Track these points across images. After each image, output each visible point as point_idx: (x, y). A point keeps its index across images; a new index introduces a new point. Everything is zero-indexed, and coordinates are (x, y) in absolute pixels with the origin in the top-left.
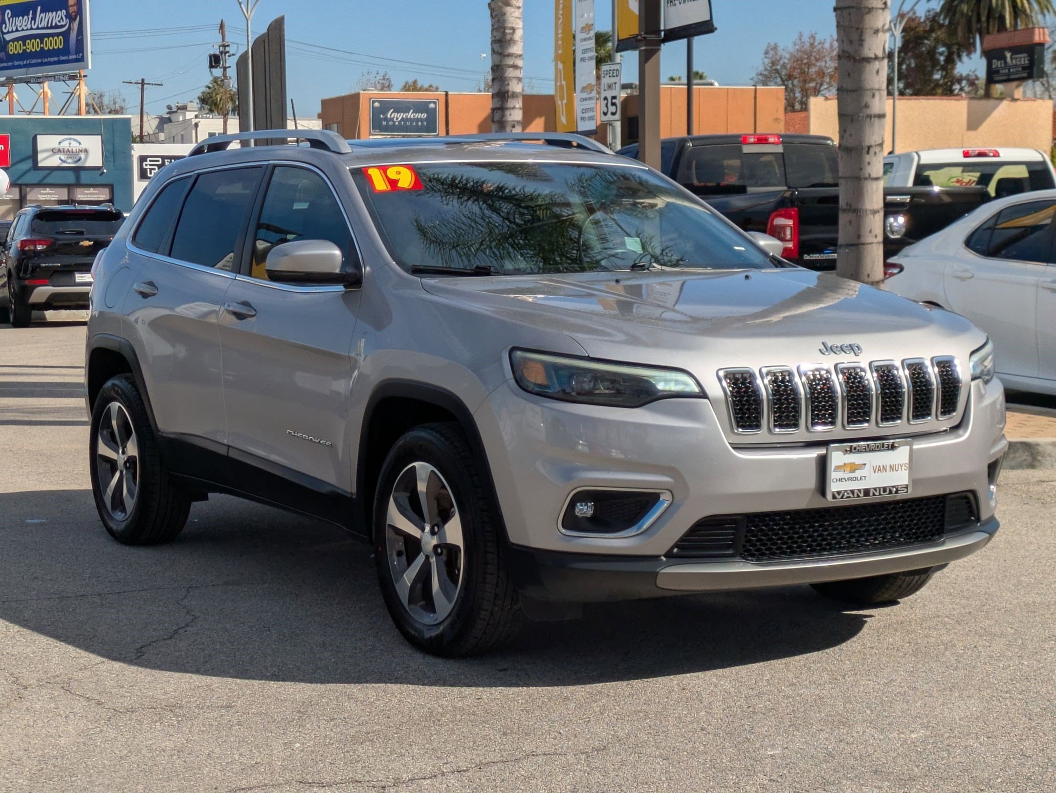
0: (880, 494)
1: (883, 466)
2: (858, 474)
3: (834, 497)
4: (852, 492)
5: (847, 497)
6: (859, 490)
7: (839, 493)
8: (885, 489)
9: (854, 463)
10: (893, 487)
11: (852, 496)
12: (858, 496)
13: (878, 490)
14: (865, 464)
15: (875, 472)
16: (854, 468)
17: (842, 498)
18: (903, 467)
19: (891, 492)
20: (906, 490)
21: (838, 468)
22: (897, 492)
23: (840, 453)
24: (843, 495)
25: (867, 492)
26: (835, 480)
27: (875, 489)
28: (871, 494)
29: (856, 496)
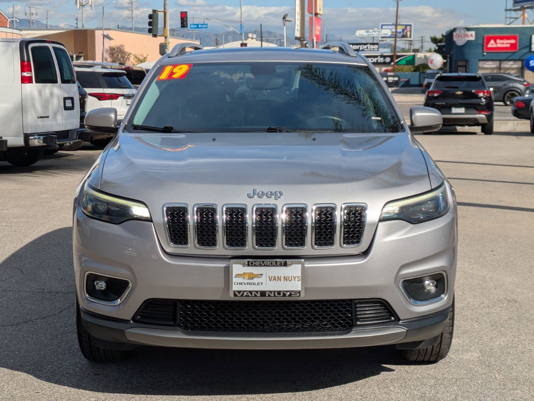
0: (275, 296)
1: (278, 277)
2: (256, 280)
3: (235, 295)
4: (251, 292)
5: (246, 296)
6: (257, 292)
7: (239, 292)
8: (279, 293)
9: (252, 273)
10: (287, 292)
11: (250, 295)
12: (255, 296)
13: (273, 293)
14: (262, 275)
15: (270, 280)
16: (252, 276)
17: (242, 296)
18: (297, 279)
19: (284, 295)
20: (298, 294)
21: (238, 276)
22: (290, 295)
23: (240, 266)
24: (243, 294)
25: (263, 293)
26: (236, 284)
27: (271, 292)
28: (267, 295)
29: (253, 295)
